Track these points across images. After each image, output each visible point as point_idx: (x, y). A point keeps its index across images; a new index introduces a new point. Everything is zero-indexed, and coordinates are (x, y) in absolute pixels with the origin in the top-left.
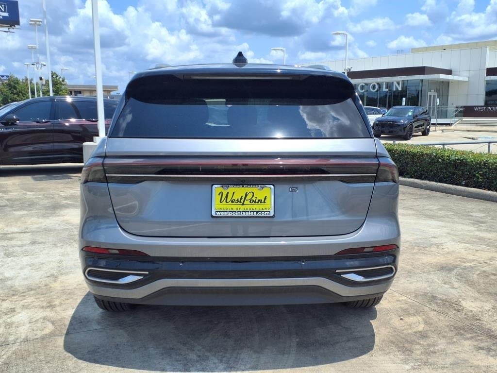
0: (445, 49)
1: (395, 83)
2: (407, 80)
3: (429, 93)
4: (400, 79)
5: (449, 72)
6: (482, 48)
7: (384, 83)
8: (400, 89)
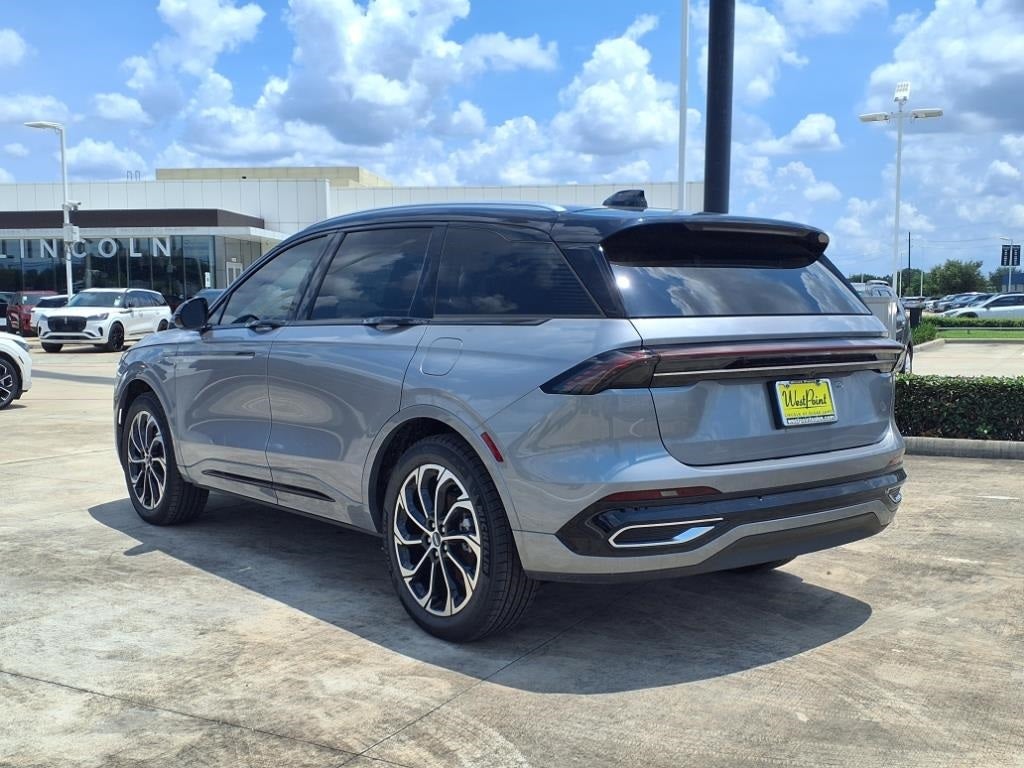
0: (244, 178)
1: (156, 242)
2: (182, 236)
3: (228, 264)
4: (166, 232)
5: (260, 223)
6: (316, 181)
7: (131, 241)
8: (167, 253)
